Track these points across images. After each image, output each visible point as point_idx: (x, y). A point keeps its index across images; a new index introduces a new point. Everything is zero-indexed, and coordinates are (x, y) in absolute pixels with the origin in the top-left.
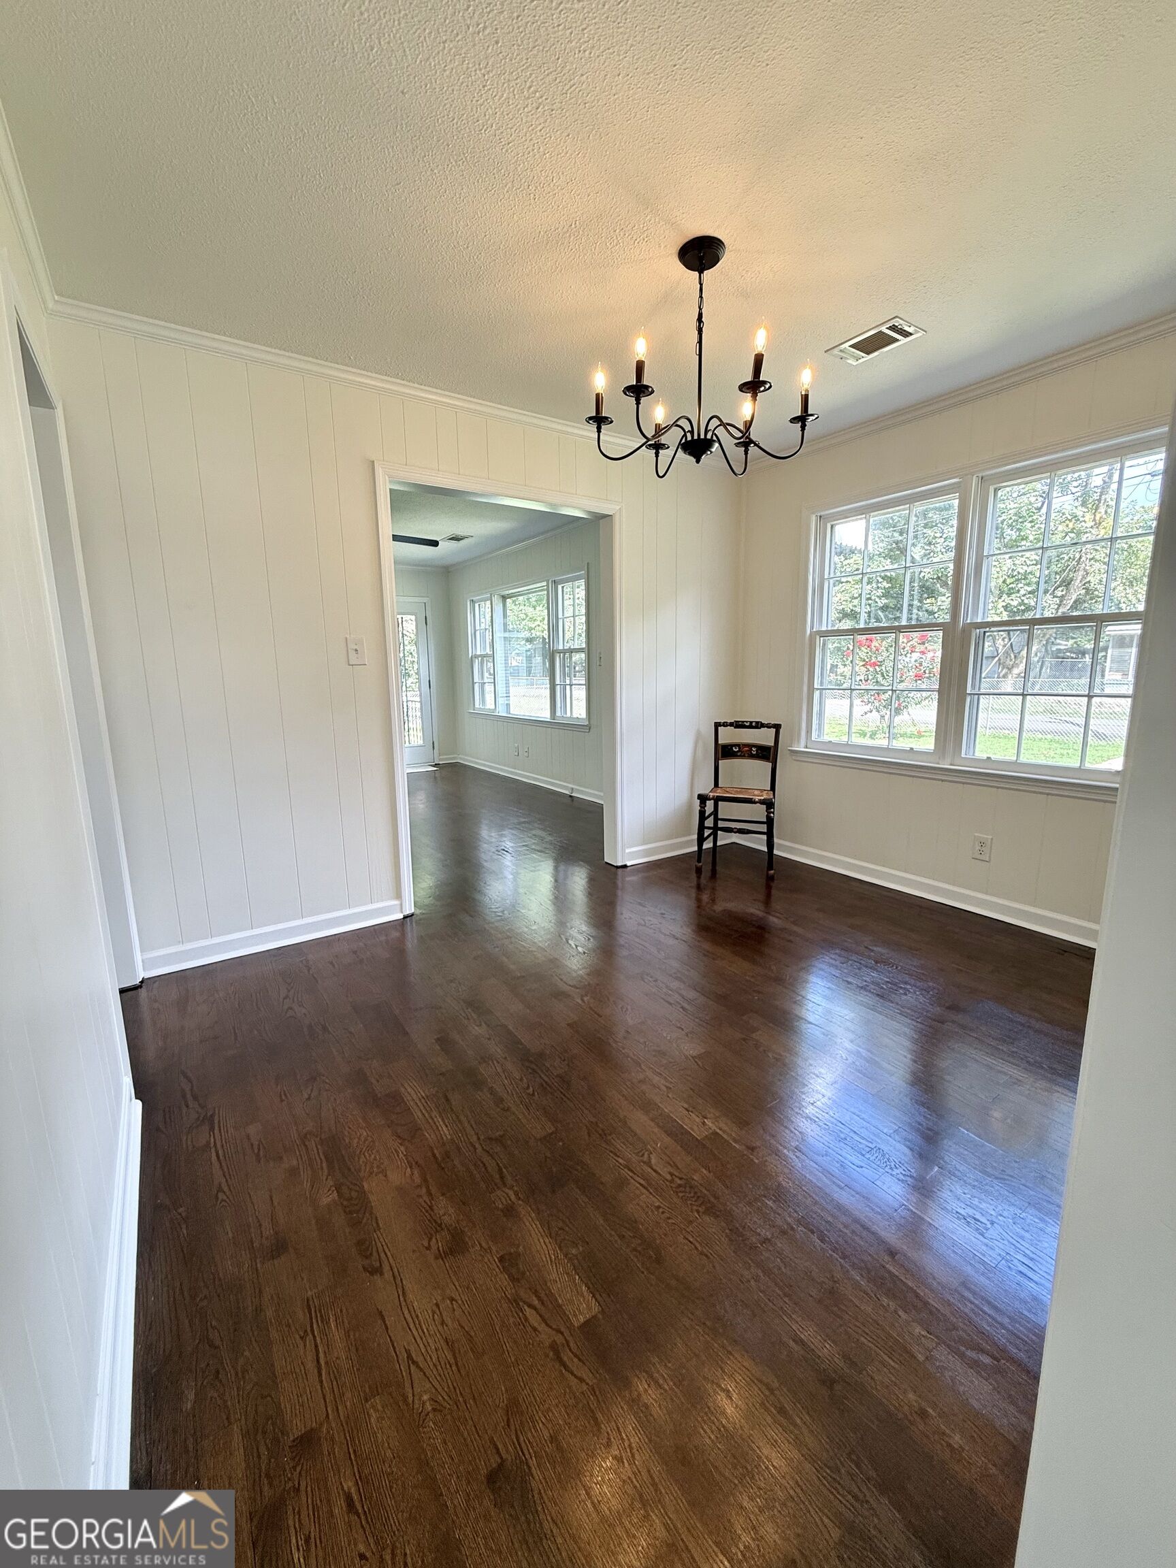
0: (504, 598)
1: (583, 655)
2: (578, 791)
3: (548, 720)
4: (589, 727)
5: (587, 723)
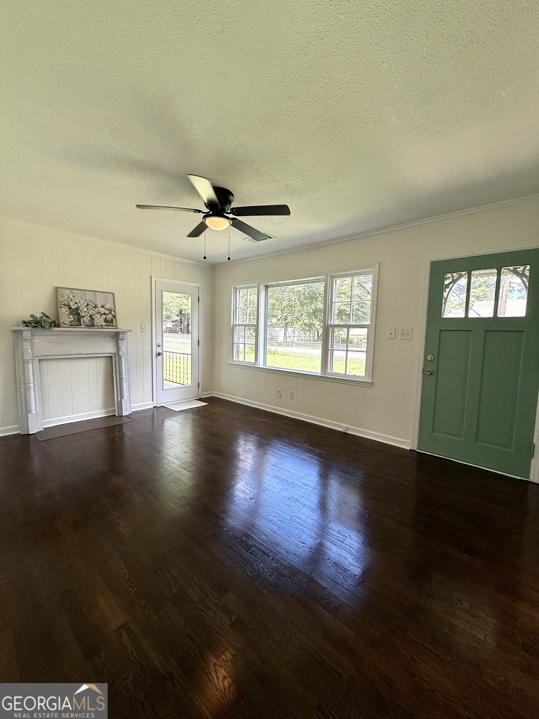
0: (267, 287)
1: (364, 331)
2: (353, 430)
3: (320, 375)
4: (372, 384)
5: (370, 381)
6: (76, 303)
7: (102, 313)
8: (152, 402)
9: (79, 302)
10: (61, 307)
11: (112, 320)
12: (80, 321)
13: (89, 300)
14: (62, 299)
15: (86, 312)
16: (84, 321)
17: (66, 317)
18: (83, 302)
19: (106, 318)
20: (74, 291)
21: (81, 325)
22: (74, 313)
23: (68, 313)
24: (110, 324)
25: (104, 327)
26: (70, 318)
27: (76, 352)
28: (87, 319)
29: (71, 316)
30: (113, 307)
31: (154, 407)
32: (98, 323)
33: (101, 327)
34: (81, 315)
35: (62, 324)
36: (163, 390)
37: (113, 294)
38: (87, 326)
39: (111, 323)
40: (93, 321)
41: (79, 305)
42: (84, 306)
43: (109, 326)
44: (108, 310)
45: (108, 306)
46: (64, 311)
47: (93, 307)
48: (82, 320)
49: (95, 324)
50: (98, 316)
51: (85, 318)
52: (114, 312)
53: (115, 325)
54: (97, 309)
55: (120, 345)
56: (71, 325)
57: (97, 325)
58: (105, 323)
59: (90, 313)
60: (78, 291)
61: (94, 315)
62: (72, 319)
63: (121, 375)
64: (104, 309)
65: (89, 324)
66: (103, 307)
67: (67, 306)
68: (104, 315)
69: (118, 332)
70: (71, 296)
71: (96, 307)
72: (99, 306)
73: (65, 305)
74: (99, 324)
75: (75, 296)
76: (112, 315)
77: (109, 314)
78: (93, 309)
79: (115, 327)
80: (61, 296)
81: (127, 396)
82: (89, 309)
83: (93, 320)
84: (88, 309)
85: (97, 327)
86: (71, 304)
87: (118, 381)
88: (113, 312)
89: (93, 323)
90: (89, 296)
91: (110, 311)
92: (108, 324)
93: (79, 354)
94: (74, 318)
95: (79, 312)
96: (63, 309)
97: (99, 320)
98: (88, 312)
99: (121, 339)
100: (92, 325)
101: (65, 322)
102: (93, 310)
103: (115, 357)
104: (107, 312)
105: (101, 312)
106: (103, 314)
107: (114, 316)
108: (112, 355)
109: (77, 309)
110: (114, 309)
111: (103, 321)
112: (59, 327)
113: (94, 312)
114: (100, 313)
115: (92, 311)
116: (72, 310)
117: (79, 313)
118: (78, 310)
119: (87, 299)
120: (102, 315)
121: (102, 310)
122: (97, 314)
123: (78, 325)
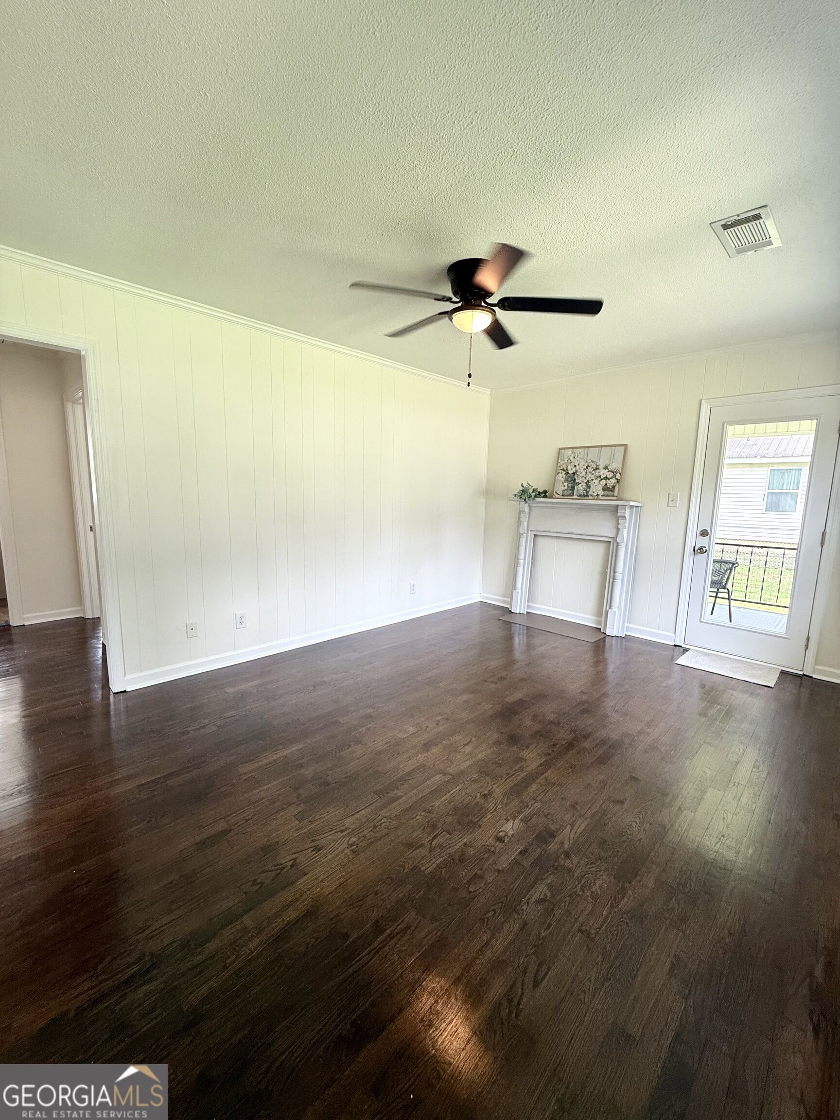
6: (575, 466)
7: (602, 478)
8: (674, 635)
9: (579, 464)
10: (559, 473)
11: (614, 487)
12: (573, 488)
13: (590, 461)
14: (562, 463)
15: (583, 477)
16: (578, 490)
17: (561, 484)
18: (583, 463)
19: (606, 484)
20: (576, 451)
21: (573, 495)
22: (570, 479)
23: (563, 480)
24: (610, 493)
25: (600, 497)
26: (564, 486)
27: (566, 531)
28: (581, 488)
29: (566, 484)
30: (620, 467)
31: (675, 646)
32: (593, 492)
33: (596, 497)
34: (577, 481)
35: (555, 494)
36: (700, 621)
37: (626, 446)
38: (580, 496)
39: (611, 491)
40: (588, 490)
41: (578, 467)
42: (582, 469)
43: (607, 496)
44: (612, 472)
45: (614, 466)
46: (562, 476)
47: (594, 470)
48: (576, 488)
49: (590, 493)
50: (596, 482)
51: (580, 485)
52: (620, 474)
53: (616, 494)
54: (597, 471)
55: (619, 527)
56: (563, 495)
57: (591, 495)
58: (603, 492)
59: (588, 478)
60: (580, 450)
61: (592, 480)
62: (566, 488)
63: (615, 572)
64: (607, 470)
65: (582, 494)
66: (606, 468)
67: (564, 471)
68: (604, 480)
69: (618, 505)
70: (571, 458)
71: (597, 469)
72: (601, 467)
73: (563, 469)
74: (595, 494)
75: (576, 457)
76: (617, 479)
77: (612, 478)
78: (593, 472)
79: (615, 498)
80: (561, 460)
81: (619, 608)
82: (588, 473)
83: (589, 487)
84: (586, 473)
85: (591, 498)
86: (569, 468)
87: (611, 580)
88: (618, 474)
89: (587, 492)
90: (593, 454)
91: (614, 473)
92: (606, 493)
93: (569, 533)
94: (568, 486)
95: (576, 477)
96: (560, 475)
97: (597, 488)
98: (586, 478)
99: (621, 517)
100: (585, 496)
101: (558, 492)
102: (592, 474)
103: (613, 544)
104: (610, 475)
105: (602, 475)
106: (604, 478)
107: (618, 481)
108: (609, 540)
109: (574, 473)
110: (620, 471)
111: (600, 487)
112: (551, 497)
113: (593, 476)
114: (600, 476)
115: (590, 475)
116: (568, 475)
117: (575, 479)
118: (574, 476)
119: (589, 458)
120: (602, 479)
121: (603, 473)
122: (596, 479)
123: (569, 495)
